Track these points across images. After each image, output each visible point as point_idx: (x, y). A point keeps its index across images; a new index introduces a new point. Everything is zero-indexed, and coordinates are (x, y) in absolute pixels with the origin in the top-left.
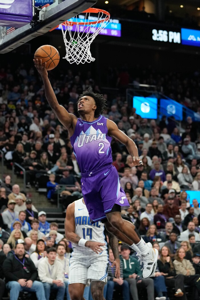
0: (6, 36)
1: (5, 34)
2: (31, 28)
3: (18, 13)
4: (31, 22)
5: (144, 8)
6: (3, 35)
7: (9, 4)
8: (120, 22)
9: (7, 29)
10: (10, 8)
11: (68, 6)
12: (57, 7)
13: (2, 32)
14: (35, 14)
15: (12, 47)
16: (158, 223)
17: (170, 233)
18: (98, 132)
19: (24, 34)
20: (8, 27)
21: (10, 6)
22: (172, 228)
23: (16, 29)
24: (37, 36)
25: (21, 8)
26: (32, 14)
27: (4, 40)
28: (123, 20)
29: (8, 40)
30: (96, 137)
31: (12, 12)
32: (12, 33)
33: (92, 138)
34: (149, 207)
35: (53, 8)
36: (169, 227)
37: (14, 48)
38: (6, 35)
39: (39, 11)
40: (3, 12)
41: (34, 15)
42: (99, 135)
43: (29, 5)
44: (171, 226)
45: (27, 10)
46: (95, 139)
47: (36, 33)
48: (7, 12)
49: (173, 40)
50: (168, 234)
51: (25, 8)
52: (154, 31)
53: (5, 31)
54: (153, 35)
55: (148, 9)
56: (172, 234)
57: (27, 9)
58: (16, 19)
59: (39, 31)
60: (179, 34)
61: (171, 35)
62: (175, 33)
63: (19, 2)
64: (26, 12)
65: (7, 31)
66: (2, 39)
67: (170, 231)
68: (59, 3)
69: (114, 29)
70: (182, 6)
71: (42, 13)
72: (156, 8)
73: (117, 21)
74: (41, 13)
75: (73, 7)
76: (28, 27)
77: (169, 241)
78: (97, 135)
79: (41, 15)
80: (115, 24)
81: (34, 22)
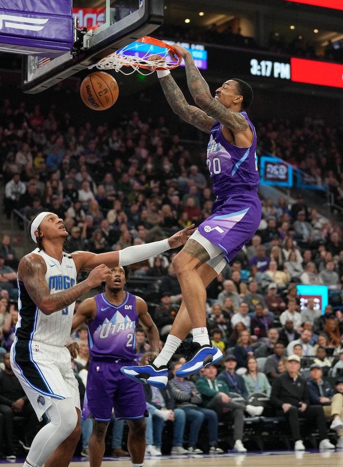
0: (37, 70)
1: (36, 66)
2: (72, 58)
3: (53, 37)
4: (72, 51)
5: (239, 29)
6: (33, 68)
7: (41, 25)
8: (206, 49)
9: (39, 59)
10: (43, 30)
11: (124, 28)
12: (108, 29)
13: (32, 64)
14: (78, 38)
15: (46, 84)
16: (257, 331)
17: (275, 344)
18: (126, 320)
19: (63, 67)
20: (41, 56)
21: (42, 28)
22: (277, 336)
23: (51, 59)
24: (80, 70)
25: (56, 30)
26: (73, 38)
27: (35, 74)
28: (210, 45)
29: (40, 75)
30: (124, 326)
31: (45, 35)
32: (46, 66)
33: (120, 328)
34: (243, 307)
35: (102, 31)
36: (273, 335)
37: (49, 86)
38: (38, 67)
39: (84, 34)
40: (32, 35)
41: (75, 41)
42: (128, 323)
43: (69, 26)
44: (275, 334)
45: (66, 33)
46: (123, 329)
47: (78, 65)
48: (37, 36)
49: (279, 74)
50: (272, 346)
51: (63, 30)
52: (254, 62)
53: (36, 62)
54: (251, 67)
55: (245, 30)
56: (278, 345)
57: (66, 31)
58: (51, 46)
59: (82, 63)
60: (288, 66)
61: (277, 68)
62: (283, 65)
63: (56, 22)
64: (65, 36)
65: (39, 63)
66: (32, 74)
67: (274, 341)
68: (111, 24)
69: (198, 59)
70: (292, 27)
71: (87, 38)
72: (257, 29)
73: (201, 47)
74: (85, 38)
75: (130, 30)
76: (67, 57)
77: (274, 355)
78: (126, 323)
79: (86, 41)
80: (199, 51)
81: (77, 51)
